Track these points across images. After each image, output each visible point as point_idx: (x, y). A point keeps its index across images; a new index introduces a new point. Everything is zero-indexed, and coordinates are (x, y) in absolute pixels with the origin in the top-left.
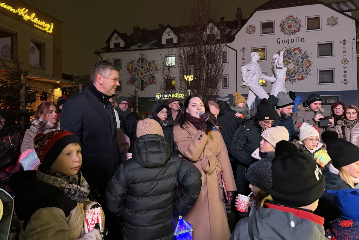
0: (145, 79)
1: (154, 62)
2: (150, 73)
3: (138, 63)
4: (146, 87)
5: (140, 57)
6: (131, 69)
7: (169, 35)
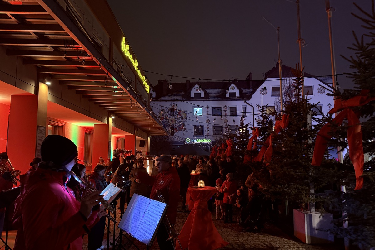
0: (175, 126)
1: (184, 111)
2: (180, 121)
3: (168, 112)
4: (176, 132)
5: (171, 107)
6: (162, 116)
7: (197, 90)
